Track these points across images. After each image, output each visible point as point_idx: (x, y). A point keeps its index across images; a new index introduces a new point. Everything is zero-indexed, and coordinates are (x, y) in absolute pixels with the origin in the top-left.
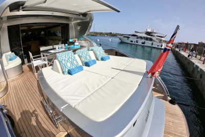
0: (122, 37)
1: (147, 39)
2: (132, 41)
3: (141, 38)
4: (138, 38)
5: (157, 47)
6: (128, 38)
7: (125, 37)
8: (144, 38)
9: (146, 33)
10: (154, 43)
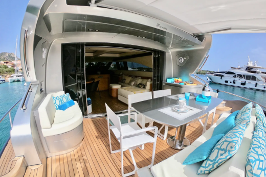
0: (212, 76)
1: (248, 77)
2: (226, 82)
3: (240, 76)
4: (235, 77)
5: (263, 89)
6: (222, 76)
7: (217, 75)
8: (244, 76)
9: (246, 69)
10: (259, 83)
